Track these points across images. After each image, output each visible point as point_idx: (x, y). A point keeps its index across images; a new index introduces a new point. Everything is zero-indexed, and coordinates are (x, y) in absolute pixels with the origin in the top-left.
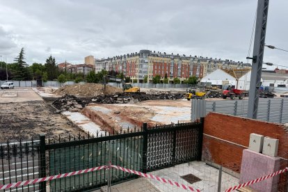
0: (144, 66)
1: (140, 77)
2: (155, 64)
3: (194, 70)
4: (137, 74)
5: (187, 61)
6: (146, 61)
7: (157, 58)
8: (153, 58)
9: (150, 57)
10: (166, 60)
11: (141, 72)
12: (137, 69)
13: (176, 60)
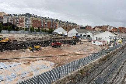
0: (28, 21)
1: (25, 26)
2: (33, 21)
3: (53, 25)
4: (24, 25)
5: (50, 21)
6: (29, 19)
7: (34, 18)
8: (32, 18)
9: (31, 17)
10: (40, 20)
11: (26, 24)
12: (24, 22)
13: (45, 20)
